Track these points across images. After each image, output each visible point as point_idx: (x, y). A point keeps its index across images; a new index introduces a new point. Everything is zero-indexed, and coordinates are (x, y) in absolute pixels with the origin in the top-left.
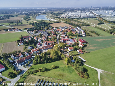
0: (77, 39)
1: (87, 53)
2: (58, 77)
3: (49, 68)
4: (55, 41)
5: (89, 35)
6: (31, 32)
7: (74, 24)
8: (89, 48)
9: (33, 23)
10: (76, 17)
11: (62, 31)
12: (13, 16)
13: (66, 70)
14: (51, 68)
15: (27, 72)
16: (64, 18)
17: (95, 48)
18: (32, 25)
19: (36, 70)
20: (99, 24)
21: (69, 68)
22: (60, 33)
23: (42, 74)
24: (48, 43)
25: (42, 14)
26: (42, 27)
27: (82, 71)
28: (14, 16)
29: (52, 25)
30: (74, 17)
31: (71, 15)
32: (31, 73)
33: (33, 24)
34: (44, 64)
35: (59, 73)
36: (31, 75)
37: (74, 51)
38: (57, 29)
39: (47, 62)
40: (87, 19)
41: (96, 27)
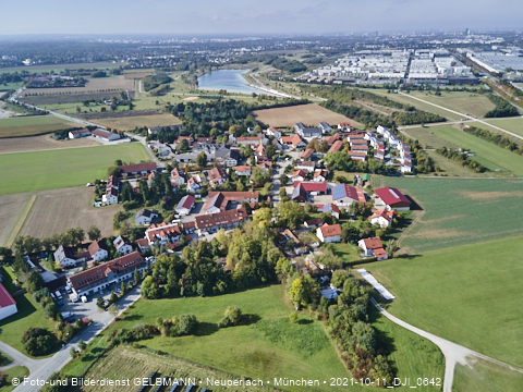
0: (367, 184)
1: (405, 256)
2: (246, 366)
3: (209, 322)
4: (264, 192)
5: (433, 170)
6: (164, 147)
7: (369, 113)
8: (419, 234)
9: (181, 107)
10: (382, 82)
11: (302, 144)
12: (102, 75)
13: (291, 335)
14: (219, 322)
15: (107, 332)
16: (323, 82)
17: (453, 233)
18: (176, 115)
19: (147, 327)
20: (490, 115)
21: (303, 326)
22: (291, 154)
23: (174, 347)
24: (230, 202)
25: (228, 63)
26: (214, 123)
27: (364, 347)
28: (108, 72)
29: (262, 117)
30: (373, 78)
31: (359, 69)
32: (124, 340)
33: (179, 110)
34: (191, 298)
35: (251, 347)
36: (121, 346)
37: (344, 245)
38: (283, 135)
39: (208, 292)
40: (434, 89)
41: (472, 130)
